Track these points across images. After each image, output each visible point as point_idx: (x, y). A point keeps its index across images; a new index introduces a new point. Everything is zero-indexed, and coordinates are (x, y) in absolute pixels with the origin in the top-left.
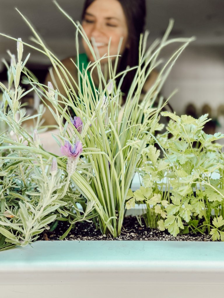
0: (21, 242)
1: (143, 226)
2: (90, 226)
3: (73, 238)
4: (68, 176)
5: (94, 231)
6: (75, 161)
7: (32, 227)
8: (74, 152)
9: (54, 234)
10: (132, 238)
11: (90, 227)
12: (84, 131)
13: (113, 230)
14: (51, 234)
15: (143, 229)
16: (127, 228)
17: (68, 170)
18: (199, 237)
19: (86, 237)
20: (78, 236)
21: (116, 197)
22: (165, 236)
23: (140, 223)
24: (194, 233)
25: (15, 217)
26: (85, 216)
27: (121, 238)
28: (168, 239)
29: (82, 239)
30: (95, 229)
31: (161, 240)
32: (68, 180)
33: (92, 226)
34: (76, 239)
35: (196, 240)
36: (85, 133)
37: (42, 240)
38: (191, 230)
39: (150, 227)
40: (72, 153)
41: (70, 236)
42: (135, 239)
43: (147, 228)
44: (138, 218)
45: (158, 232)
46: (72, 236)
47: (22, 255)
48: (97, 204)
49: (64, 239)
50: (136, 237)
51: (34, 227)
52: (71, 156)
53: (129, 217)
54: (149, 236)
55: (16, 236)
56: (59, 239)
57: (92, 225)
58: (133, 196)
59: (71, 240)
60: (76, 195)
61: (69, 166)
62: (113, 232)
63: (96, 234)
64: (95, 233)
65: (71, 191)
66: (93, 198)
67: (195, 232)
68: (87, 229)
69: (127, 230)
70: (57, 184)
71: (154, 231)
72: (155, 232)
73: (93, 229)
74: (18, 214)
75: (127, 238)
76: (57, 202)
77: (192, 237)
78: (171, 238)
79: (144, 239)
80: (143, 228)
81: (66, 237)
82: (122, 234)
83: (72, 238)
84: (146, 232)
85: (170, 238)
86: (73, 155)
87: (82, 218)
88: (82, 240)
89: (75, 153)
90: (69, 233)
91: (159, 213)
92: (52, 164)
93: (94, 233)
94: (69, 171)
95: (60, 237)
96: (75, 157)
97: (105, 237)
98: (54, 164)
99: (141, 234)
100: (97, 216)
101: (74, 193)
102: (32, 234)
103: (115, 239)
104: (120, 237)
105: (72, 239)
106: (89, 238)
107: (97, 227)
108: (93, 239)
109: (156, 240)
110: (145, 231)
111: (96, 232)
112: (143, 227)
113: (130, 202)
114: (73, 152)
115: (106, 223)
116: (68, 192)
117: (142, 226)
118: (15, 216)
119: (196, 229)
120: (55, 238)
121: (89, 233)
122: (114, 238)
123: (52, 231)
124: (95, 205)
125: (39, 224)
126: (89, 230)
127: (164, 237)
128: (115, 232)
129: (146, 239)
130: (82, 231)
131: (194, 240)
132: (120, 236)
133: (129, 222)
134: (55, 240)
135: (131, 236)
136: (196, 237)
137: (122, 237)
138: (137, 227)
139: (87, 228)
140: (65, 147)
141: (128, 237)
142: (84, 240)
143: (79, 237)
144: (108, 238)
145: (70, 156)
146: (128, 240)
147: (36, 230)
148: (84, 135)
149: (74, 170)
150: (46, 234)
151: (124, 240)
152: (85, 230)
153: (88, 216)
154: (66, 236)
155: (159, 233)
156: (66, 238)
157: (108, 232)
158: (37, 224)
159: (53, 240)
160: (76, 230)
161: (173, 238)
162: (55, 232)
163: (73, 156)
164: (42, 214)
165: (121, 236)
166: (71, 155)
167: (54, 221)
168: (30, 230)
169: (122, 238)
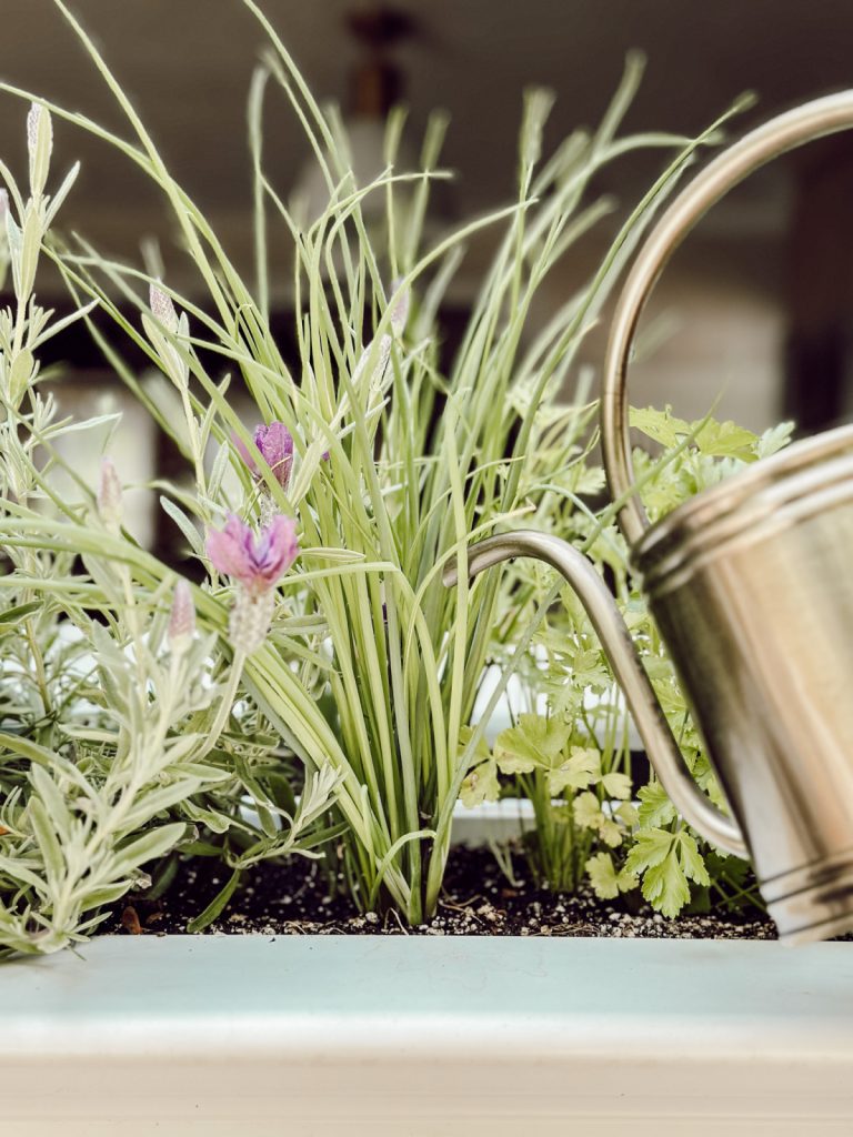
0: (33, 938)
1: (521, 884)
2: (303, 882)
3: (245, 926)
4: (234, 662)
5: (321, 904)
6: (264, 596)
7: (83, 871)
8: (263, 560)
9: (165, 910)
10: (486, 927)
11: (304, 887)
12: (300, 481)
13: (408, 893)
14: (153, 908)
15: (519, 896)
16: (455, 891)
17: (236, 633)
18: (758, 923)
19: (296, 924)
20: (264, 918)
21: (419, 756)
22: (621, 918)
23: (508, 871)
24: (730, 910)
25: (9, 833)
26: (293, 836)
27: (439, 928)
28: (636, 931)
29: (280, 931)
30: (326, 893)
31: (606, 935)
32: (231, 678)
33: (312, 885)
34: (258, 931)
35: (748, 934)
36: (302, 485)
37: (116, 933)
38: (721, 899)
39: (550, 886)
40: (257, 565)
41: (231, 920)
42: (500, 930)
43: (537, 889)
44: (497, 853)
45: (588, 905)
46: (237, 917)
47: (37, 989)
48: (344, 784)
49: (207, 931)
50: (502, 923)
51: (92, 871)
52: (252, 575)
53: (458, 851)
54: (554, 919)
55: (13, 913)
56: (188, 931)
57: (313, 880)
58: (489, 756)
59: (236, 933)
60: (260, 747)
61: (239, 618)
62: (408, 904)
63: (329, 913)
64: (325, 912)
65: (235, 730)
66: (329, 757)
67: (737, 908)
68: (291, 896)
69: (455, 897)
70: (191, 691)
71: (572, 902)
72: (576, 905)
73: (318, 895)
74: (22, 821)
75: (464, 928)
76: (186, 771)
77: (728, 925)
78: (646, 927)
79: (535, 931)
80: (522, 893)
81: (215, 922)
82: (441, 912)
83: (239, 924)
84: (537, 906)
85: (643, 928)
86: (257, 570)
87: (282, 845)
88: (283, 933)
89: (267, 562)
90: (226, 907)
91: (594, 827)
92: (175, 607)
93: (321, 909)
94: (239, 638)
95: (190, 920)
96: (267, 581)
97: (374, 921)
98: (181, 605)
99: (519, 914)
100: (341, 837)
101: (252, 739)
102: (80, 902)
103: (415, 931)
104: (434, 923)
105: (239, 930)
106: (311, 925)
107: (332, 889)
108: (328, 931)
109: (587, 934)
110: (533, 902)
111: (327, 906)
112: (518, 889)
113: (477, 781)
114: (259, 559)
115: (379, 863)
116: (227, 734)
117: (514, 883)
118: (9, 829)
119: (742, 892)
120: (170, 926)
121: (303, 910)
122: (411, 927)
123: (154, 899)
124: (339, 788)
125: (113, 861)
126: (300, 898)
127: (615, 924)
128: (414, 904)
129: (544, 929)
130: (273, 902)
131: (740, 935)
132: (435, 919)
133: (460, 867)
134: (169, 933)
135: (483, 917)
136: (748, 926)
137: (443, 923)
138: (493, 886)
139: (291, 891)
140: (227, 538)
141: (470, 923)
142: (289, 933)
143: (267, 922)
144: (389, 928)
145: (246, 576)
146: (472, 933)
147: (99, 884)
148: (299, 493)
149: (261, 635)
150: (132, 910)
151: (452, 934)
152: (282, 897)
153: (305, 836)
154: (213, 918)
155: (589, 908)
156: (213, 927)
157: (385, 900)
158: (107, 858)
159: (162, 933)
160: (247, 900)
161: (653, 928)
162: (165, 904)
163: (260, 578)
164: (128, 814)
165: (441, 920)
166: (252, 569)
167: (166, 855)
168: (76, 885)
169: (446, 928)
